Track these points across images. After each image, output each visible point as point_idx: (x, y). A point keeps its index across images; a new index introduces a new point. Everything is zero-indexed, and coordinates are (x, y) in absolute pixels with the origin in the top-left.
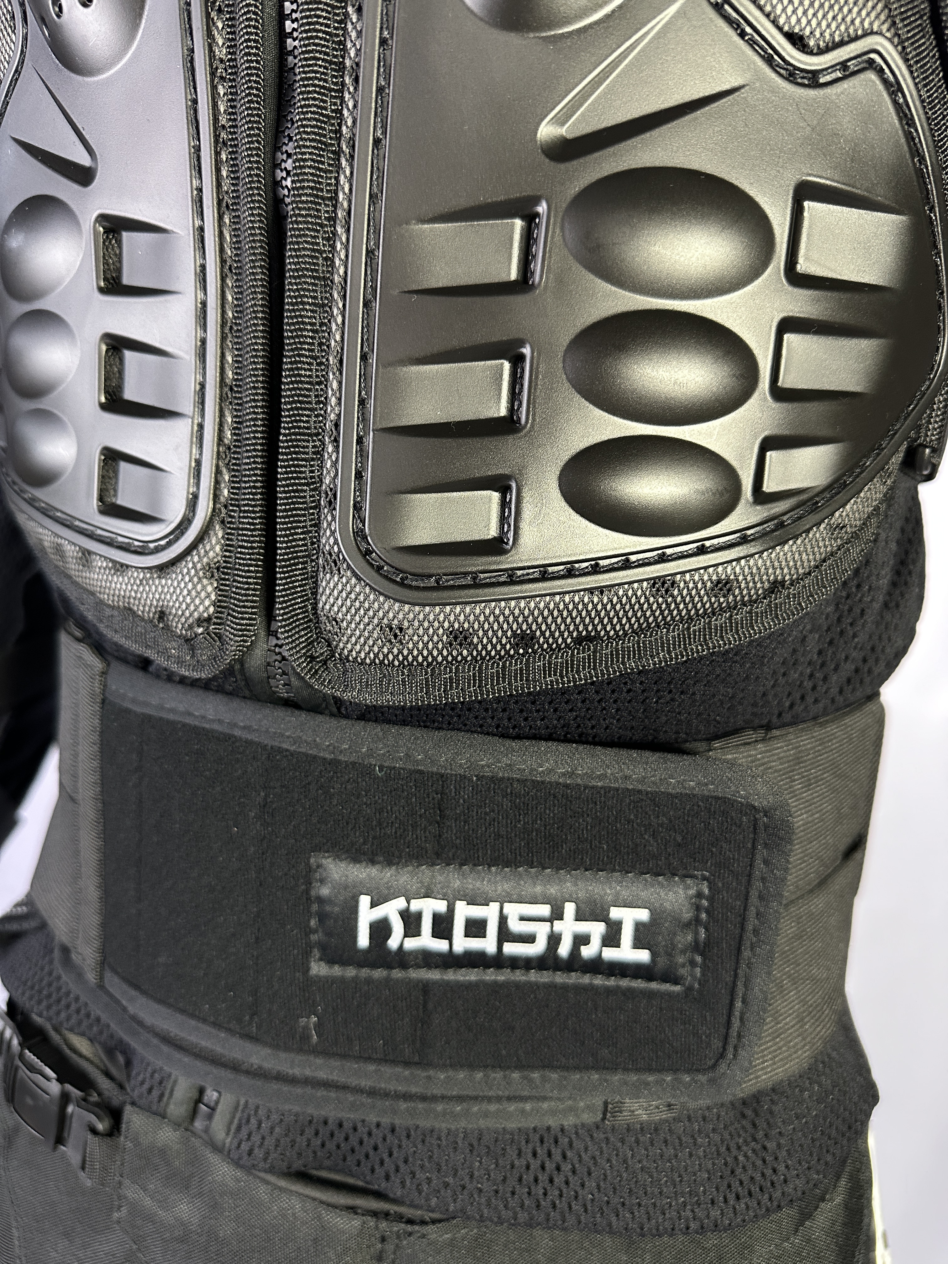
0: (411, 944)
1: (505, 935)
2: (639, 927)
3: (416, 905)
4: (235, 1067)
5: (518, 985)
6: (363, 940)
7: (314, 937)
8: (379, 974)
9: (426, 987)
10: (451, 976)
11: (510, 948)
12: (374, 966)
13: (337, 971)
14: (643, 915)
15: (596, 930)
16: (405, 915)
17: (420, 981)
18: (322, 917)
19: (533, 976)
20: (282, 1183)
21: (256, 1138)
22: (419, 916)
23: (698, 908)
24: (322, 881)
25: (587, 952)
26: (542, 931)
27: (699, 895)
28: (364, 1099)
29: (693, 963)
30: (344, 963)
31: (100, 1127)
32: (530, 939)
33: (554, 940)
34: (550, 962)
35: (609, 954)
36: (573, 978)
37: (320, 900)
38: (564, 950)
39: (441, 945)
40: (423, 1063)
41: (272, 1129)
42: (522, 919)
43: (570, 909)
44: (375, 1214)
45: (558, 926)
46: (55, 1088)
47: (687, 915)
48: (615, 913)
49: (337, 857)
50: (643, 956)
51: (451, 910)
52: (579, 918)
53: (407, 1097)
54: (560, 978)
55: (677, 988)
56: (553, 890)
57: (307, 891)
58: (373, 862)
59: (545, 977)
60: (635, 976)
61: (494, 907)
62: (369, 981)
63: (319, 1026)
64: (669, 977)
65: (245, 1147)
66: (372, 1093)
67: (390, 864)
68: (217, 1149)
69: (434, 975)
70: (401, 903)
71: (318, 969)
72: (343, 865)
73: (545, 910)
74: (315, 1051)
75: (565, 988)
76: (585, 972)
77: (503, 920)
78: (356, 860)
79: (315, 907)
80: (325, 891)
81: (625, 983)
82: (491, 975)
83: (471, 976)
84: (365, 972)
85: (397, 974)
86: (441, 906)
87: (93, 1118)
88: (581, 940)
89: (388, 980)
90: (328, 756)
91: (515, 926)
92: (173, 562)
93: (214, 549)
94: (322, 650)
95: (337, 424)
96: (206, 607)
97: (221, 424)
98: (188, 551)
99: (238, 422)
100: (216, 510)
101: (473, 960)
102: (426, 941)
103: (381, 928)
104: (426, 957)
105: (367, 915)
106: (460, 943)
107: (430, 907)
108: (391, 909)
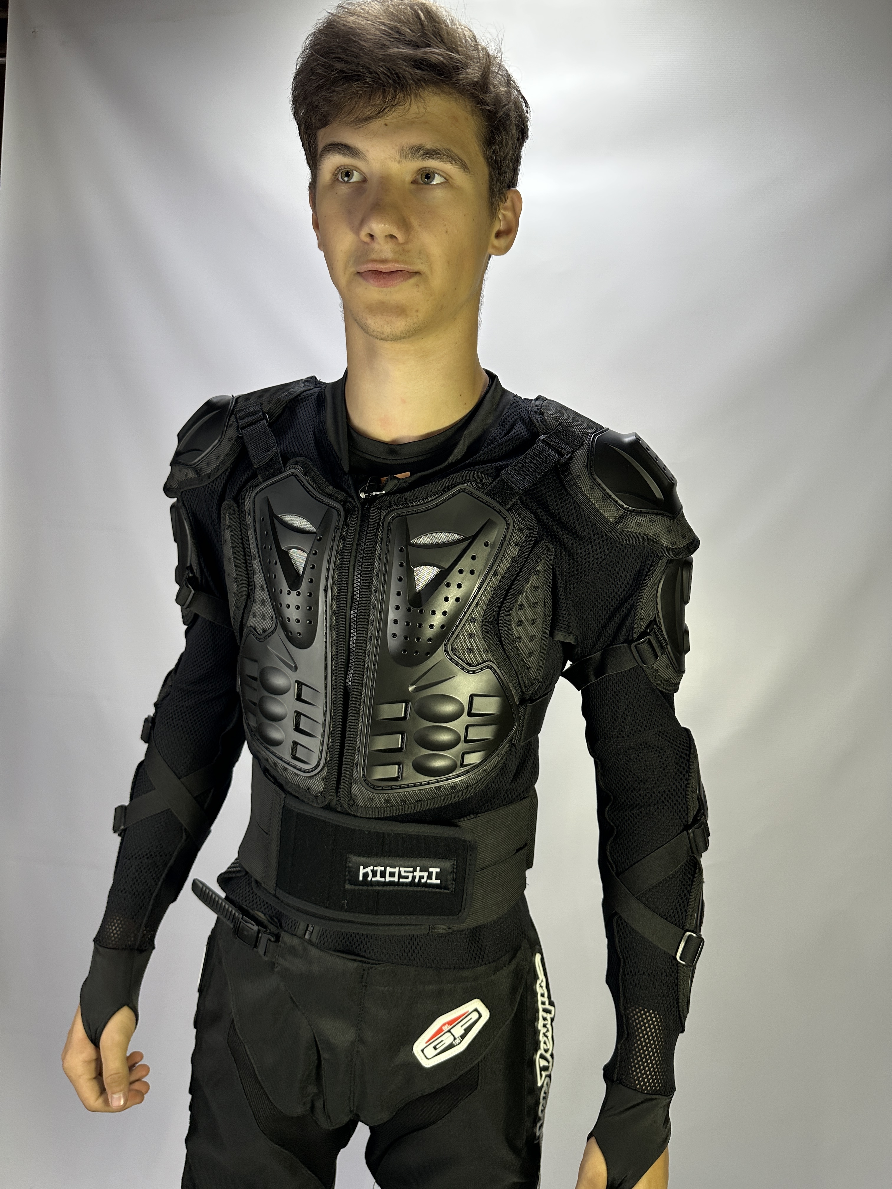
0: (374, 879)
1: (400, 876)
2: (437, 873)
3: (376, 868)
4: (320, 917)
5: (404, 891)
6: (361, 878)
7: (347, 878)
8: (365, 888)
9: (378, 892)
10: (385, 888)
11: (401, 880)
12: (363, 886)
13: (353, 887)
14: (438, 870)
15: (426, 874)
16: (372, 871)
17: (376, 890)
18: (349, 872)
19: (408, 888)
20: (333, 953)
21: (326, 940)
22: (377, 871)
23: (453, 868)
24: (350, 862)
25: (423, 881)
26: (411, 875)
27: (454, 865)
28: (359, 925)
29: (452, 884)
30: (355, 885)
31: (272, 939)
32: (407, 877)
33: (414, 877)
34: (413, 884)
35: (429, 881)
36: (419, 889)
37: (349, 867)
38: (417, 880)
39: (383, 879)
40: (377, 914)
41: (331, 936)
42: (405, 872)
43: (418, 869)
44: (361, 961)
45: (415, 874)
46: (255, 928)
47: (451, 870)
48: (431, 870)
49: (354, 855)
50: (438, 882)
51: (385, 870)
52: (420, 871)
53: (372, 925)
54: (416, 889)
55: (448, 892)
56: (414, 864)
57: (346, 865)
58: (364, 856)
59: (412, 888)
60: (437, 889)
61: (397, 868)
62: (362, 890)
63: (347, 903)
64: (445, 888)
65: (322, 942)
66: (362, 924)
67: (369, 857)
68: (313, 945)
69: (380, 888)
70: (372, 868)
71: (348, 887)
72: (356, 857)
73: (411, 869)
74: (346, 911)
75: (417, 891)
76: (423, 887)
77: (400, 872)
78: (359, 856)
79: (347, 869)
80: (350, 865)
81: (434, 890)
82: (397, 888)
83: (391, 888)
84: (361, 887)
85: (370, 888)
86: (383, 868)
87: (269, 937)
88: (421, 877)
89: (367, 890)
90: (353, 828)
91: (403, 874)
92: (313, 776)
93: (324, 773)
94: (352, 802)
95: (359, 747)
96: (321, 789)
97: (329, 741)
98: (318, 773)
99: (333, 741)
100: (326, 763)
101: (391, 883)
102: (378, 878)
103: (366, 875)
104: (378, 883)
105: (362, 871)
106: (388, 879)
107: (379, 869)
108: (369, 869)
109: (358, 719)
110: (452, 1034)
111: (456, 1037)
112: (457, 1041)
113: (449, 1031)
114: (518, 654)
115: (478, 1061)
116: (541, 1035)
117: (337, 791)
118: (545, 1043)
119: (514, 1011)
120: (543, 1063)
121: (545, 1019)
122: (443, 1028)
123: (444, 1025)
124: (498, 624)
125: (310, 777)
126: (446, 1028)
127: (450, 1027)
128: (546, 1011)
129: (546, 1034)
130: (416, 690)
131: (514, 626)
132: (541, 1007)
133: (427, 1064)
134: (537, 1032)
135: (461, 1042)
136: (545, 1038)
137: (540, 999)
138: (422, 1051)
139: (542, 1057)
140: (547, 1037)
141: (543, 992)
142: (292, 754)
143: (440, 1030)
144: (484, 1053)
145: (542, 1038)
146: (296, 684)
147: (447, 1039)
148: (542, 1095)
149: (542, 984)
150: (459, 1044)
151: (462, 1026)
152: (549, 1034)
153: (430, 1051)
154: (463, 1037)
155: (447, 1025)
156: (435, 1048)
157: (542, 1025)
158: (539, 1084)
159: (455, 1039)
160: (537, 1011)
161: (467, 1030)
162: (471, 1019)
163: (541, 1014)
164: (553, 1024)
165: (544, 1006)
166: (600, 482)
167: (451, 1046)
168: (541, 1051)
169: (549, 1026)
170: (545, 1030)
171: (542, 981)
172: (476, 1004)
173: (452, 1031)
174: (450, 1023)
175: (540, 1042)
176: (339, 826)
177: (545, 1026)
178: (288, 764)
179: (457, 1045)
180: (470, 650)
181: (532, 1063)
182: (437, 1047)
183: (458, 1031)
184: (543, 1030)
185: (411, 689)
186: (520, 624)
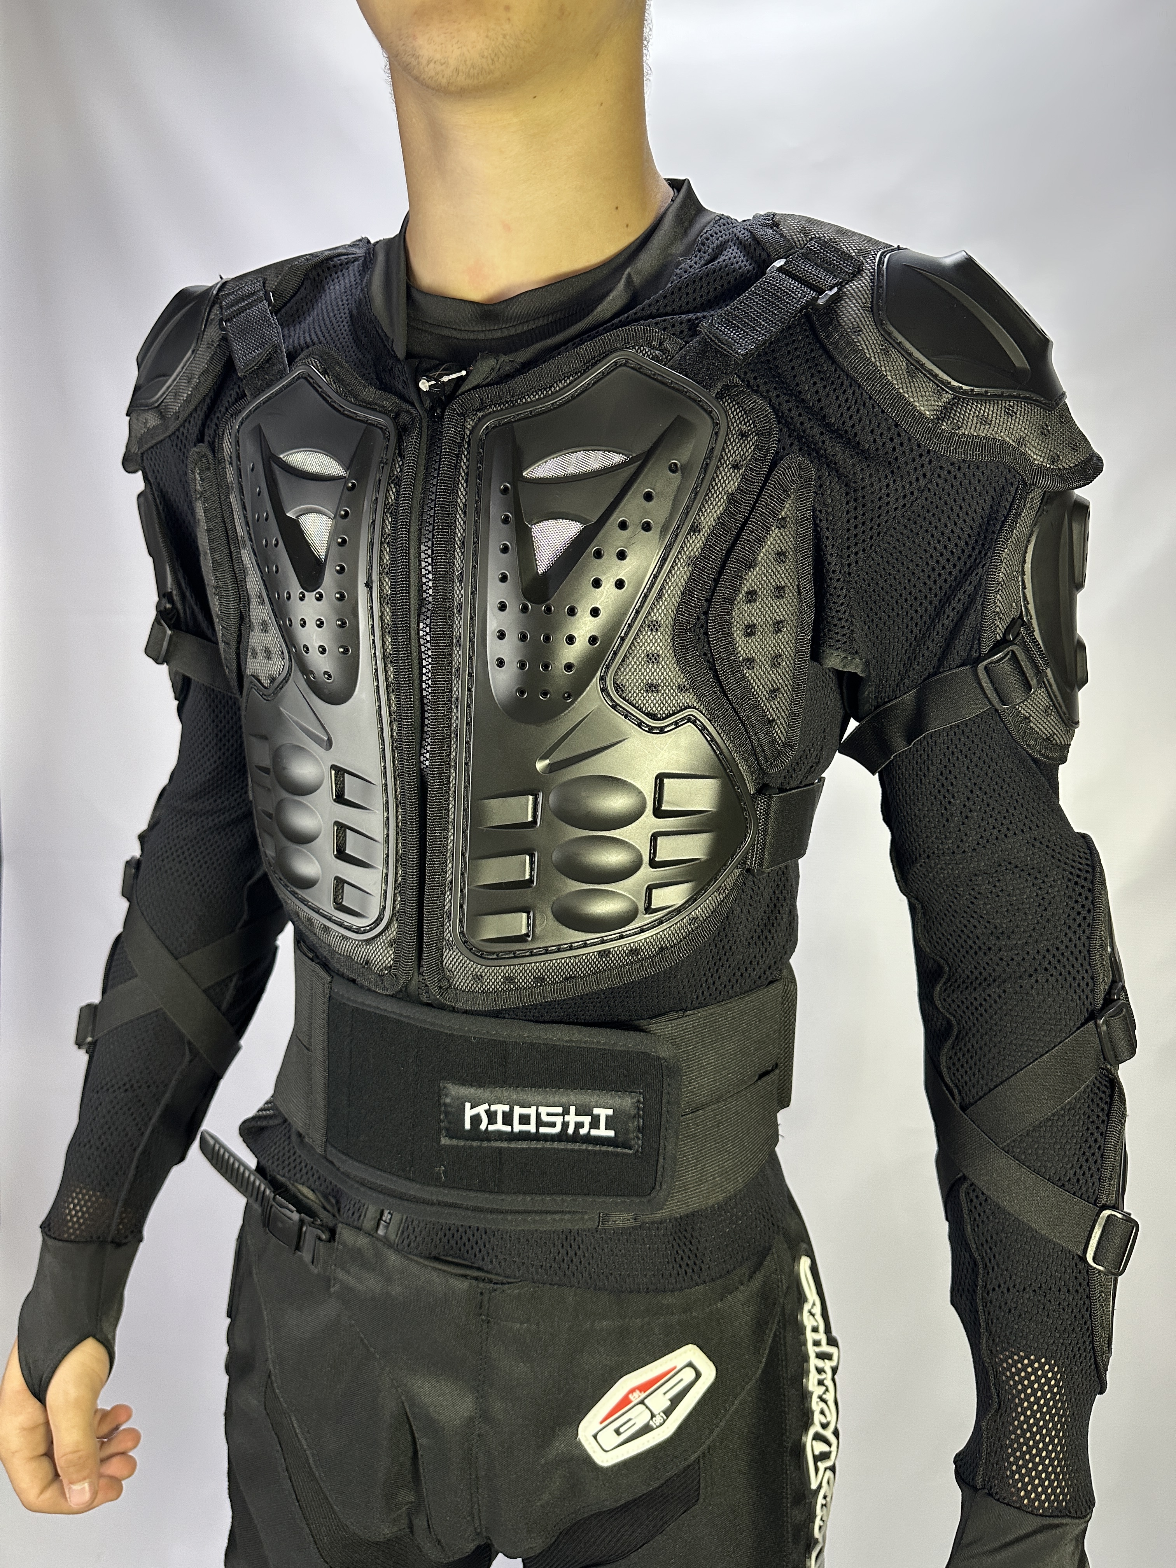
0: (491, 1128)
1: (540, 1123)
2: (607, 1117)
3: (493, 1108)
4: (401, 1197)
5: (548, 1150)
6: (468, 1126)
7: (442, 1124)
8: (475, 1144)
9: (500, 1150)
10: (513, 1145)
11: (543, 1130)
12: (473, 1140)
13: (455, 1142)
14: (610, 1112)
15: (587, 1120)
16: (487, 1112)
17: (497, 1148)
18: (447, 1114)
19: (556, 1145)
20: (427, 1263)
21: (412, 1237)
22: (496, 1112)
23: (639, 1108)
24: (446, 1095)
25: (583, 1131)
26: (559, 1120)
27: (639, 1101)
28: (469, 1213)
29: (638, 1138)
30: (458, 1138)
31: (324, 1237)
32: (553, 1125)
33: (565, 1125)
34: (564, 1138)
35: (594, 1132)
36: (576, 1146)
37: (445, 1105)
38: (571, 1131)
39: (508, 1129)
40: (500, 1192)
41: (421, 1232)
42: (548, 1114)
43: (572, 1109)
44: (476, 1278)
45: (567, 1118)
46: (296, 1216)
47: (633, 1112)
48: (596, 1111)
49: (454, 1083)
50: (611, 1133)
51: (512, 1110)
52: (577, 1114)
53: (492, 1211)
54: (570, 1146)
55: (631, 1152)
56: (564, 1100)
57: (439, 1101)
58: (472, 1086)
59: (562, 1145)
60: (609, 1146)
61: (534, 1108)
62: (471, 1147)
63: (444, 1172)
64: (625, 1146)
65: (406, 1242)
66: (475, 1209)
67: (480, 1086)
68: (390, 1246)
69: (505, 1145)
70: (486, 1106)
71: (445, 1141)
72: (457, 1087)
73: (560, 1110)
74: (443, 1186)
75: (572, 1150)
76: (583, 1143)
77: (538, 1115)
78: (463, 1085)
79: (443, 1108)
80: (448, 1100)
81: (604, 1148)
82: (534, 1145)
83: (524, 1145)
84: (469, 1143)
85: (485, 1144)
86: (507, 1108)
87: (319, 1232)
88: (578, 1125)
89: (480, 1147)
90: (449, 1032)
91: (545, 1118)
92: (373, 938)
93: (393, 933)
94: (445, 984)
95: (451, 882)
96: (389, 961)
97: (396, 874)
98: (381, 934)
99: (405, 873)
100: (393, 915)
101: (524, 1136)
102: (499, 1126)
103: (476, 1119)
104: (500, 1135)
105: (469, 1113)
106: (518, 1127)
107: (500, 1109)
108: (481, 1110)
109: (446, 829)
110: (647, 1407)
111: (656, 1412)
112: (658, 1420)
113: (642, 1402)
114: (748, 693)
115: (696, 1455)
116: (815, 1399)
117: (420, 966)
118: (822, 1412)
119: (763, 1365)
120: (820, 1447)
121: (820, 1371)
122: (630, 1396)
123: (632, 1391)
124: (706, 634)
125: (368, 941)
126: (636, 1397)
127: (643, 1395)
128: (822, 1356)
129: (824, 1396)
130: (552, 768)
131: (738, 636)
132: (812, 1350)
133: (604, 1460)
134: (805, 1396)
135: (664, 1421)
136: (822, 1405)
137: (810, 1336)
138: (595, 1437)
139: (818, 1437)
140: (825, 1402)
141: (815, 1324)
142: (335, 901)
143: (625, 1401)
144: (708, 1443)
145: (816, 1405)
146: (333, 772)
147: (639, 1417)
148: (820, 1501)
149: (813, 1311)
150: (661, 1425)
151: (665, 1394)
152: (830, 1397)
153: (609, 1438)
154: (668, 1412)
155: (638, 1392)
156: (618, 1432)
157: (816, 1382)
158: (814, 1486)
159: (653, 1416)
160: (806, 1359)
161: (676, 1401)
162: (681, 1380)
163: (814, 1362)
164: (836, 1377)
165: (818, 1349)
166: (901, 338)
167: (646, 1429)
168: (816, 1428)
169: (829, 1383)
170: (824, 1388)
171: (814, 1304)
172: (691, 1353)
173: (646, 1401)
174: (643, 1388)
175: (813, 1412)
176: (425, 1029)
177: (821, 1383)
178: (330, 919)
179: (657, 1427)
180: (652, 687)
181: (799, 1450)
182: (622, 1430)
183: (659, 1401)
184: (817, 1391)
185: (540, 765)
186: (750, 631)
